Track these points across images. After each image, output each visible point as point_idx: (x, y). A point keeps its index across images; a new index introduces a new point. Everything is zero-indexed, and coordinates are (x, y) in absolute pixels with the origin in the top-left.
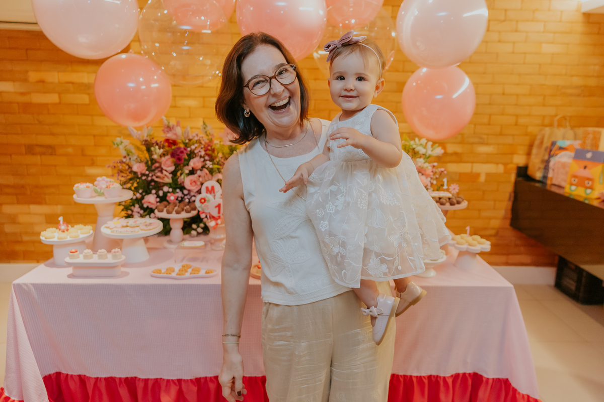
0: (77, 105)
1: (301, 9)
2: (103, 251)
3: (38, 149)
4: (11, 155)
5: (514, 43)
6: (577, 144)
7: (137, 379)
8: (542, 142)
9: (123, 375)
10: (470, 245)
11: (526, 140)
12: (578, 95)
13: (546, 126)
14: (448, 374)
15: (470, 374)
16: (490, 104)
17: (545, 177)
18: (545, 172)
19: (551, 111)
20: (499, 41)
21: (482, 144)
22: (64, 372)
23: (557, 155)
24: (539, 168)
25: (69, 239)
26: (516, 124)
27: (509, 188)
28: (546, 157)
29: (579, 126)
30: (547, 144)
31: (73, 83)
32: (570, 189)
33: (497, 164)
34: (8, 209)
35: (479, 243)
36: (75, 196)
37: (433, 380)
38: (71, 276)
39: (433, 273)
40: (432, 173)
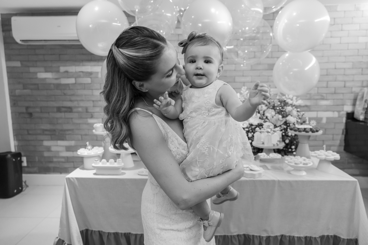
1: (219, 22)
2: (112, 160)
5: (341, 37)
7: (131, 234)
8: (363, 97)
9: (123, 232)
10: (327, 156)
11: (352, 96)
13: (364, 87)
14: (317, 235)
15: (331, 236)
16: (327, 75)
17: (366, 119)
18: (365, 116)
20: (331, 37)
21: (323, 99)
22: (90, 229)
24: (362, 113)
25: (93, 154)
26: (345, 87)
27: (342, 126)
28: (366, 106)
33: (334, 111)
35: (333, 155)
36: (94, 131)
37: (308, 239)
38: (95, 174)
39: (304, 173)
40: (297, 115)
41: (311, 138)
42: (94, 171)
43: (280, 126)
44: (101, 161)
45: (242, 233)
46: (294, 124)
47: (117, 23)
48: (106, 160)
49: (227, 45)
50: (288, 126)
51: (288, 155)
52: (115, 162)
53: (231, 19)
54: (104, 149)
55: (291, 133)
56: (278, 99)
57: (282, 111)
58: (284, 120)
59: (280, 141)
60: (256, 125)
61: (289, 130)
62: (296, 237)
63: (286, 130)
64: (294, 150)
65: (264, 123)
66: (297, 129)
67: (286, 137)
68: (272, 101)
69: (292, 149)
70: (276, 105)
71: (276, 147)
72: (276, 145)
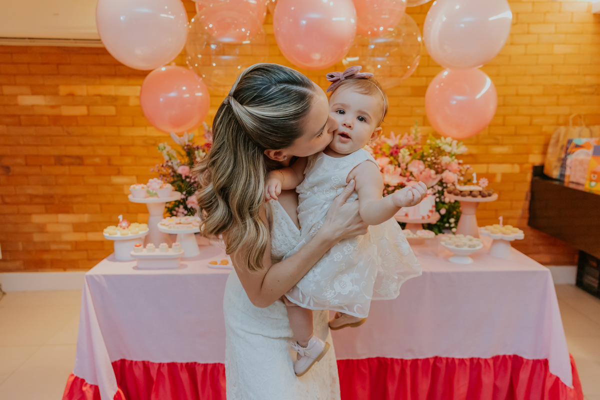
0: (104, 116)
2: (164, 245)
3: (67, 160)
4: (41, 166)
5: (526, 45)
6: (593, 141)
7: (197, 364)
8: (557, 141)
9: (184, 361)
10: (504, 233)
11: (541, 139)
12: (592, 94)
13: (561, 125)
14: (488, 356)
15: (510, 356)
16: (504, 105)
17: (562, 175)
18: (562, 171)
19: (565, 110)
21: (497, 144)
22: (129, 358)
23: (573, 153)
24: (556, 167)
25: (130, 235)
26: (531, 124)
27: (526, 187)
28: (563, 156)
29: (594, 124)
30: (563, 142)
31: (100, 96)
32: (590, 185)
33: (513, 163)
34: (37, 219)
35: (513, 232)
36: (130, 197)
37: (475, 361)
38: (136, 268)
39: (470, 261)
40: (458, 170)
41: (480, 206)
42: (135, 264)
43: (432, 187)
44: (145, 247)
45: (374, 356)
46: (453, 184)
47: (168, 14)
48: (155, 245)
49: (348, 56)
50: (444, 188)
51: (443, 233)
52: (170, 247)
53: (355, 12)
54: (148, 227)
55: (449, 198)
56: (429, 145)
57: (435, 163)
58: (439, 177)
59: (431, 211)
60: (395, 186)
61: (446, 193)
62: (457, 359)
63: (441, 193)
64: (453, 225)
65: (407, 183)
66: (459, 192)
67: (441, 205)
68: (420, 147)
69: (450, 224)
70: (425, 154)
71: (426, 221)
72: (426, 217)
